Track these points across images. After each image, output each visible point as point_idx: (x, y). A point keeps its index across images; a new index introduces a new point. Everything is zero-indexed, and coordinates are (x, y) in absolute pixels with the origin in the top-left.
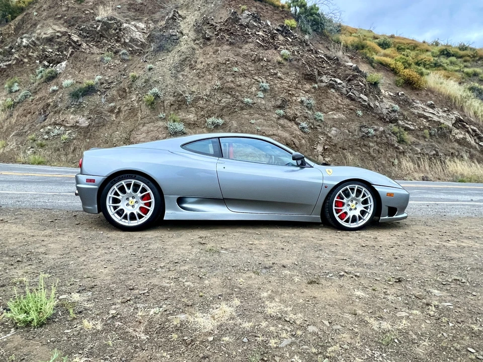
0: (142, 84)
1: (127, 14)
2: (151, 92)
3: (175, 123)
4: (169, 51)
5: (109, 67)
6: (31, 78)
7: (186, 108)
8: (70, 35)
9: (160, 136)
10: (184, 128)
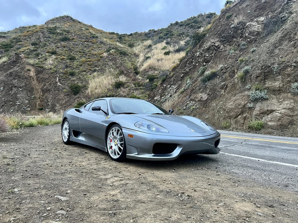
0: (243, 65)
1: (253, 15)
2: (243, 69)
3: (257, 91)
4: (275, 32)
5: (230, 58)
6: (196, 74)
7: (274, 77)
8: (214, 43)
9: (242, 103)
10: (266, 94)
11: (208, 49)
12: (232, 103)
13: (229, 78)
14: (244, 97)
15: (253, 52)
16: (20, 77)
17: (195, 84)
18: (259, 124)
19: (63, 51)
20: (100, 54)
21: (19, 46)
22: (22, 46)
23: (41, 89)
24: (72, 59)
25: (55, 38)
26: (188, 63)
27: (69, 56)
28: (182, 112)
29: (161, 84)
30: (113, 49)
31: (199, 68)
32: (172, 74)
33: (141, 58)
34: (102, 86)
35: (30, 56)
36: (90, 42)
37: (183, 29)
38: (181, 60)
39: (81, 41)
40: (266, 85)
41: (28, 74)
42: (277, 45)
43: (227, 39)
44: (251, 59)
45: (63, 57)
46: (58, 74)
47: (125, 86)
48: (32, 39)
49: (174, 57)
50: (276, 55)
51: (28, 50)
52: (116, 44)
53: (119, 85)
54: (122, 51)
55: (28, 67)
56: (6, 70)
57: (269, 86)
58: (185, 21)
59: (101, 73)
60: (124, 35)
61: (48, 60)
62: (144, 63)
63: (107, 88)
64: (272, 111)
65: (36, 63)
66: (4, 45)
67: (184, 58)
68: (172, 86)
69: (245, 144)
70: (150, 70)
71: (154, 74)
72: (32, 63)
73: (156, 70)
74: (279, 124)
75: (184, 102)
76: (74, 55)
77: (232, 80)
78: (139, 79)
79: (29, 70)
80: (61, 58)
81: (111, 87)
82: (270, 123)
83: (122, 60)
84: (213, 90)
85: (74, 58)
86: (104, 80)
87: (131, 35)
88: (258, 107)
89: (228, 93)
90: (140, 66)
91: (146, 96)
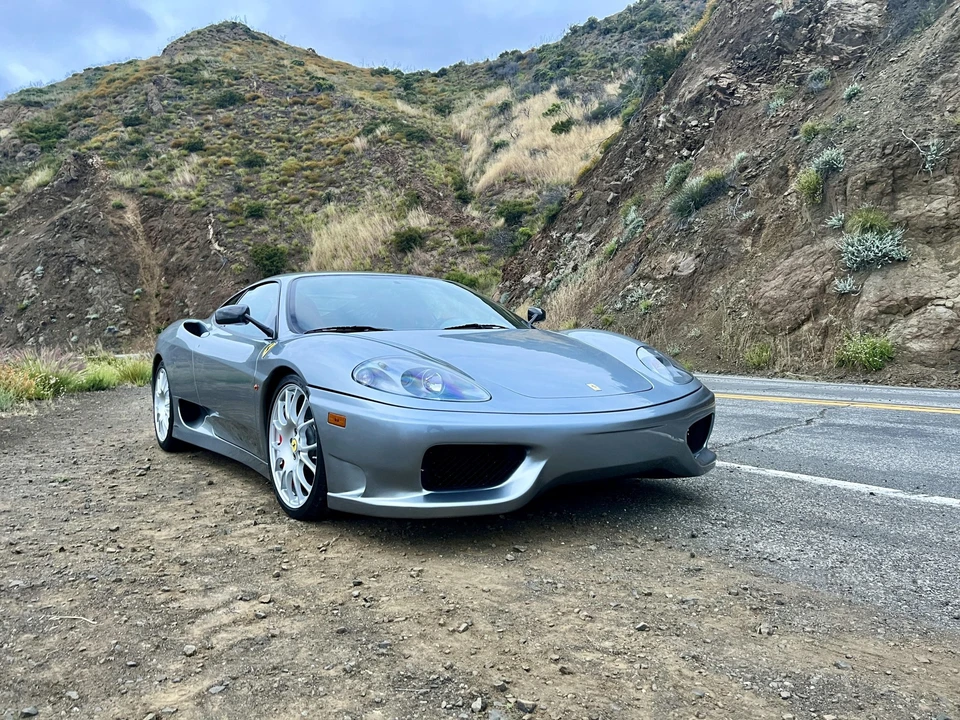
0: (816, 146)
2: (817, 161)
3: (868, 235)
4: (929, 25)
5: (771, 125)
6: (656, 191)
7: (926, 181)
8: (716, 79)
9: (816, 278)
10: (898, 245)
11: (697, 102)
12: (780, 280)
13: (769, 195)
14: (823, 259)
15: (850, 98)
16: (92, 232)
17: (654, 223)
18: (878, 350)
19: (226, 139)
20: (342, 142)
21: (84, 132)
22: (94, 129)
23: (161, 266)
24: (254, 163)
25: (198, 99)
26: (628, 154)
27: (243, 155)
28: (610, 319)
29: (546, 231)
30: (384, 122)
31: (667, 168)
32: (578, 194)
33: (478, 149)
34: (353, 247)
35: (122, 160)
36: (309, 105)
37: (613, 43)
38: (607, 148)
39: (280, 103)
40: (901, 213)
41: (117, 221)
42: (936, 69)
43: (760, 63)
44: (845, 124)
45: (226, 158)
46: (211, 215)
47: (428, 242)
48: (124, 105)
49: (585, 138)
50: (934, 105)
51: (115, 143)
52: (395, 108)
53: (407, 242)
54: (413, 129)
55: (117, 198)
56: (50, 211)
57: (909, 214)
58: (620, 15)
59: (351, 206)
60: (420, 77)
61: (178, 170)
62: (487, 165)
63: (369, 254)
64: (921, 303)
65: (141, 182)
66: (38, 132)
67: (616, 139)
68: (578, 235)
69: (823, 425)
70: (509, 185)
71: (523, 200)
72: (128, 185)
73: (529, 186)
74: (947, 347)
75: (617, 285)
76: (259, 151)
77: (778, 201)
78: (473, 219)
79: (120, 207)
80: (220, 161)
81: (381, 248)
82: (915, 346)
83: (415, 157)
84: (716, 239)
85: (259, 159)
86: (360, 227)
87: (443, 73)
88: (873, 290)
89: (765, 248)
90: (474, 175)
91: (495, 275)
